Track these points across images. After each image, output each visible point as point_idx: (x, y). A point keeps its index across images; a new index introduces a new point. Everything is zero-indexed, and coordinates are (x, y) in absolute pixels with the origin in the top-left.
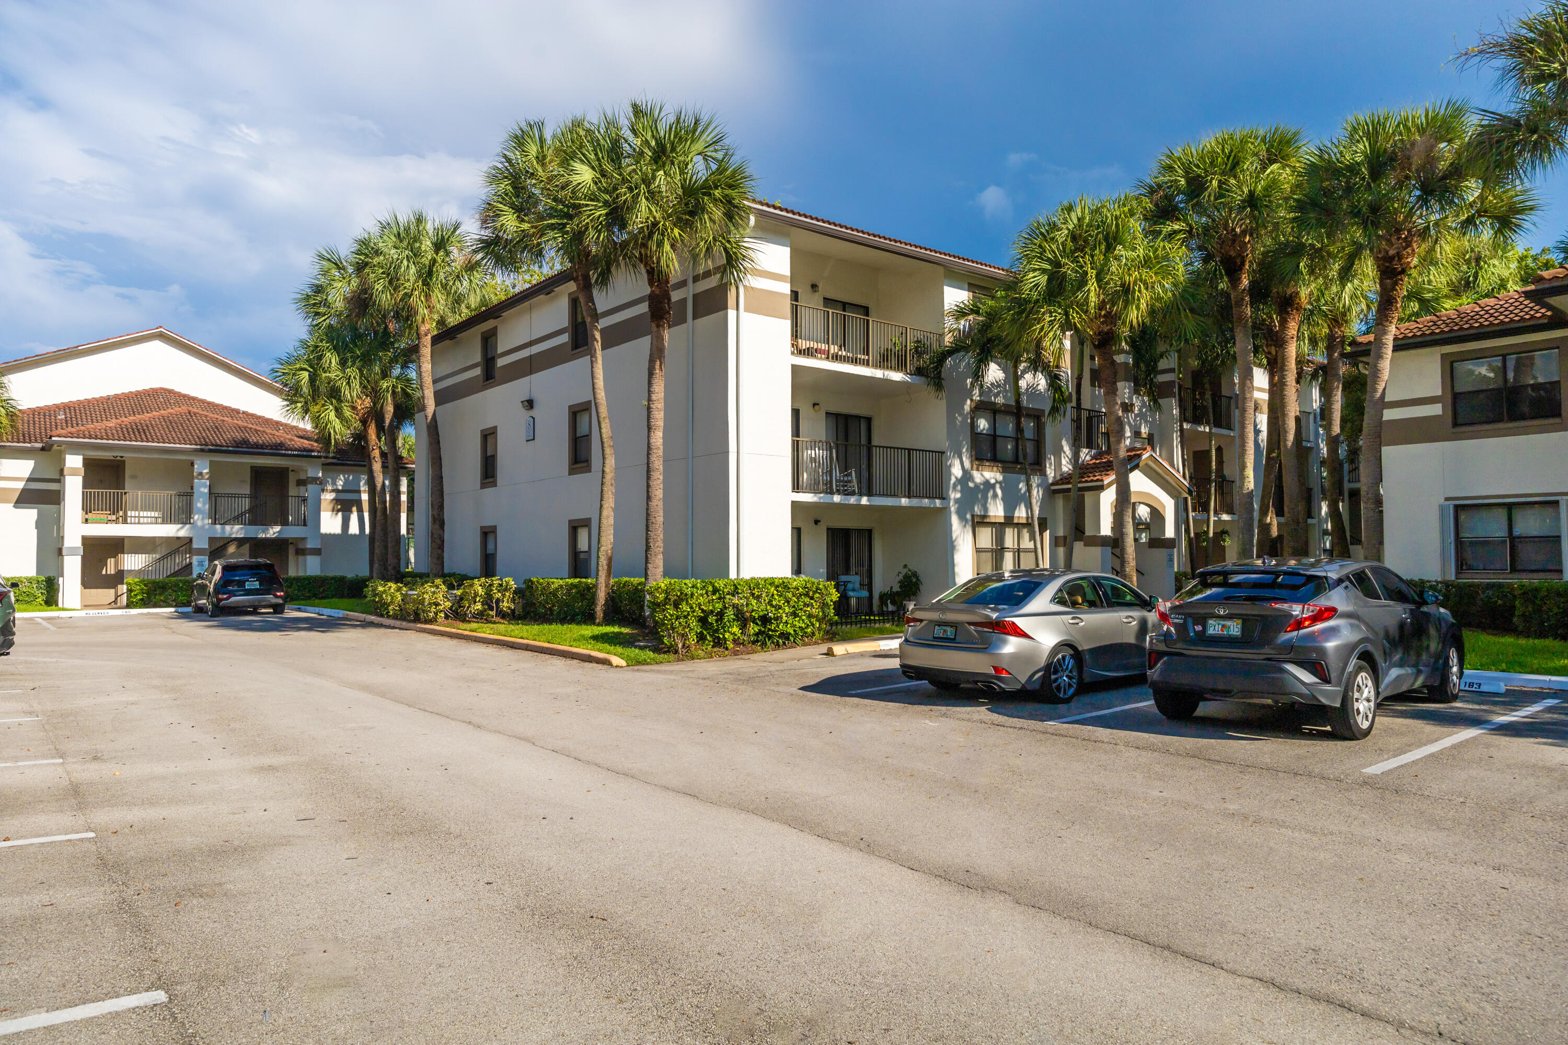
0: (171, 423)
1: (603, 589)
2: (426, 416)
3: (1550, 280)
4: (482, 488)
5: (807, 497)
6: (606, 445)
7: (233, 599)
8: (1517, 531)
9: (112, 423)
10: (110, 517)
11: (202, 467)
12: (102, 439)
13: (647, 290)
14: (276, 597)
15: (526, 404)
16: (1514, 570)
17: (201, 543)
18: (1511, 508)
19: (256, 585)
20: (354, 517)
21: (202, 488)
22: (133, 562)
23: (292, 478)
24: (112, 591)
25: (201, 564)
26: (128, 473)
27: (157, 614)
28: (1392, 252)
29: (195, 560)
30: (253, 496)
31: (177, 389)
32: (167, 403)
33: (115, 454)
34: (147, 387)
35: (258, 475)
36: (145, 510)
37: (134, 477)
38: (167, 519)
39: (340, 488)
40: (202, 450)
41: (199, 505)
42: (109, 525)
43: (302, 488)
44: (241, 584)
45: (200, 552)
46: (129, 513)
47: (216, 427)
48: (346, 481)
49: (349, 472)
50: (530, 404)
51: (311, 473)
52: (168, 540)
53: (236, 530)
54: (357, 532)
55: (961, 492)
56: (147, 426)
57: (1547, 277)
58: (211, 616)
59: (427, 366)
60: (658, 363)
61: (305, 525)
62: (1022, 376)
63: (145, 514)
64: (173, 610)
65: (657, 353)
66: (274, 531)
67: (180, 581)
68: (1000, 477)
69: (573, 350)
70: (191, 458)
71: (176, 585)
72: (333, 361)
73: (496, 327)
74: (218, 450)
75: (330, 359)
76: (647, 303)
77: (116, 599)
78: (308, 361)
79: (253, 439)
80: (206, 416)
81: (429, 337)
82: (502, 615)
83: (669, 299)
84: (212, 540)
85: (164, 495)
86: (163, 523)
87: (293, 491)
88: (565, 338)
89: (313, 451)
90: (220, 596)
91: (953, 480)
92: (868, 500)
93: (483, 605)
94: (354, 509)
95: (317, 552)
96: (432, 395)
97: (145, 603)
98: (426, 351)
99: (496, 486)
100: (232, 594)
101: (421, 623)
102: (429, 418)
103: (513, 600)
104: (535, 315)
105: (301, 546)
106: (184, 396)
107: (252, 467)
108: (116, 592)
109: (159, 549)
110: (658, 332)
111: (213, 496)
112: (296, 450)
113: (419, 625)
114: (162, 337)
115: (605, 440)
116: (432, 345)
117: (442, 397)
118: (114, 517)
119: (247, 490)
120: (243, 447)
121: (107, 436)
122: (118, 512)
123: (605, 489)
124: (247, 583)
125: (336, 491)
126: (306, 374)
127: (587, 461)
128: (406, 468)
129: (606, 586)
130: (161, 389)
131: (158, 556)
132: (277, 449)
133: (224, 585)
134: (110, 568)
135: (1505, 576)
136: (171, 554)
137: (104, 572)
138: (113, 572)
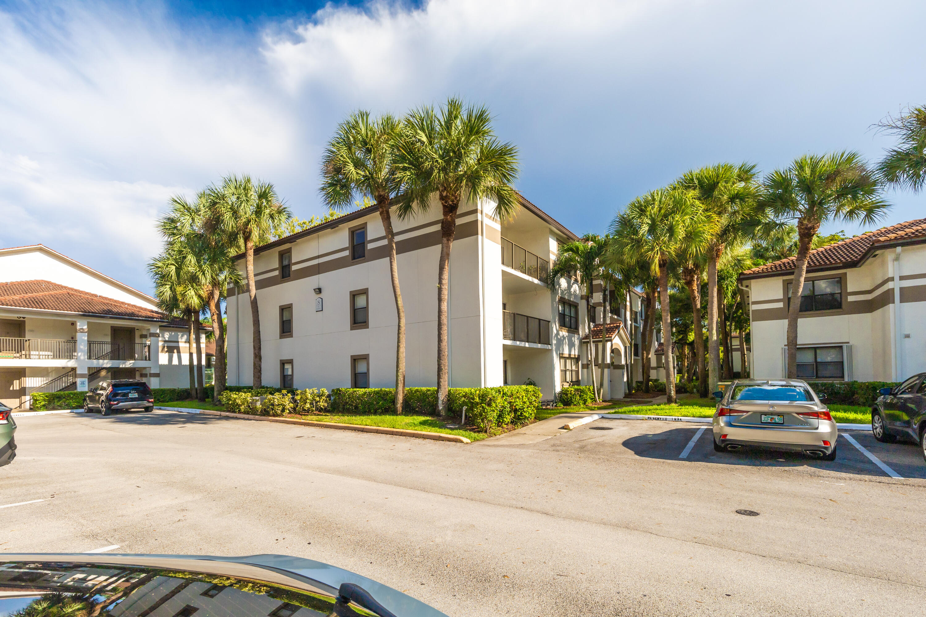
0: (58, 298)
1: (401, 394)
2: (251, 297)
3: (883, 241)
4: (280, 338)
5: (509, 342)
6: (401, 311)
7: (121, 404)
8: (819, 360)
9: (17, 297)
10: (15, 355)
11: (82, 325)
12: (11, 305)
13: (441, 217)
14: (149, 402)
15: (317, 290)
16: (817, 377)
17: (83, 370)
18: (815, 349)
19: (136, 395)
20: (175, 355)
21: (82, 339)
22: (30, 382)
23: (137, 334)
24: (18, 400)
25: (83, 383)
26: (27, 328)
27: (56, 414)
28: (810, 225)
29: (79, 380)
30: (113, 343)
31: (53, 281)
32: (48, 289)
33: (19, 316)
34: (33, 279)
35: (116, 331)
36: (43, 351)
37: (32, 331)
38: (58, 356)
39: (167, 339)
40: (84, 315)
41: (82, 347)
42: (15, 360)
43: (144, 339)
44: (126, 395)
45: (82, 376)
46: (32, 353)
47: (89, 302)
48: (170, 335)
49: (172, 331)
50: (319, 291)
51: (152, 331)
52: (57, 369)
53: (107, 363)
54: (177, 363)
55: (556, 340)
56: (42, 300)
57: (882, 240)
58: (104, 415)
59: (251, 267)
60: (447, 262)
61: (149, 360)
62: (572, 286)
63: (44, 353)
64: (69, 411)
65: (444, 257)
66: (129, 364)
67: (72, 393)
68: (567, 334)
69: (352, 260)
70: (74, 320)
71: (69, 396)
72: (192, 260)
73: (291, 248)
74: (94, 315)
75: (191, 259)
76: (440, 225)
77: (21, 405)
78: (175, 260)
79: (115, 310)
80: (80, 296)
81: (252, 250)
82: (320, 410)
83: (455, 224)
84: (89, 368)
85: (54, 342)
86: (54, 358)
87: (138, 340)
88: (347, 253)
89: (154, 318)
90: (112, 403)
91: (554, 335)
92: (529, 345)
93: (310, 405)
94: (175, 351)
95: (157, 375)
96: (254, 284)
97: (46, 407)
98: (251, 258)
99: (292, 337)
100: (120, 401)
101: (271, 416)
102: (253, 297)
103: (326, 401)
104: (321, 240)
105: (144, 372)
106: (58, 285)
107: (111, 327)
108: (21, 401)
109: (50, 374)
110: (448, 243)
111: (90, 343)
112: (143, 317)
113: (270, 418)
114: (41, 250)
115: (400, 308)
116: (254, 255)
117: (260, 285)
118: (18, 355)
119: (109, 339)
120: (108, 313)
121: (15, 304)
122: (21, 351)
123: (401, 336)
124: (130, 394)
125: (165, 341)
126: (174, 267)
127: (366, 322)
128: (205, 329)
129: (403, 393)
130: (42, 280)
131: (50, 379)
132: (131, 316)
133: (114, 395)
134: (16, 385)
135: (814, 380)
136: (59, 378)
137: (11, 389)
138: (18, 388)
